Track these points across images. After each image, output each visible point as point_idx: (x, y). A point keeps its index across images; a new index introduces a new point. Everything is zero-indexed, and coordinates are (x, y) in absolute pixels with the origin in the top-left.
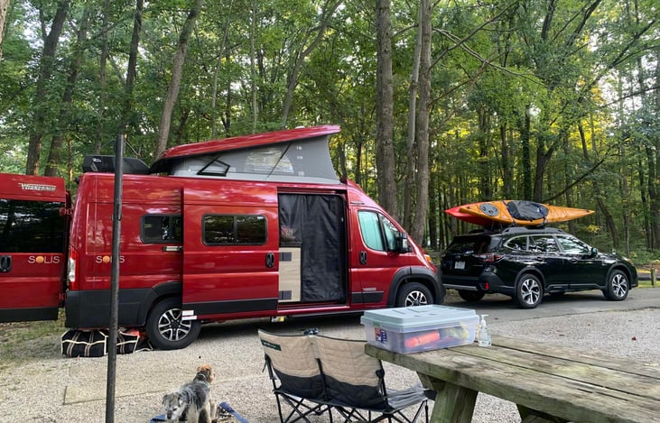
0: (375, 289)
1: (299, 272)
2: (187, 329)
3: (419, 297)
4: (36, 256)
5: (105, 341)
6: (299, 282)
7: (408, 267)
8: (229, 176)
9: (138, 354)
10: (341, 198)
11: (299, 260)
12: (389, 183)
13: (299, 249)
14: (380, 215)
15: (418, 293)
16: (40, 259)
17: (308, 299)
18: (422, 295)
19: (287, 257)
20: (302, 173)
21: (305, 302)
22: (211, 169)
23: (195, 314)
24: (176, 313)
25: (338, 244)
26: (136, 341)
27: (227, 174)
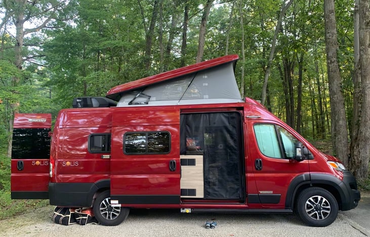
0: (272, 192)
1: (202, 174)
2: (118, 212)
3: (321, 202)
4: (36, 161)
5: (70, 216)
6: (202, 183)
7: (308, 173)
8: (151, 104)
9: (88, 226)
10: (239, 114)
11: (202, 165)
12: (335, 94)
13: (202, 157)
14: (278, 127)
15: (319, 198)
16: (38, 163)
17: (210, 197)
18: (324, 200)
19: (192, 163)
20: (207, 96)
21: (207, 199)
22: (138, 100)
23: (119, 203)
24: (109, 201)
25: (238, 152)
26: (87, 218)
27: (149, 103)
